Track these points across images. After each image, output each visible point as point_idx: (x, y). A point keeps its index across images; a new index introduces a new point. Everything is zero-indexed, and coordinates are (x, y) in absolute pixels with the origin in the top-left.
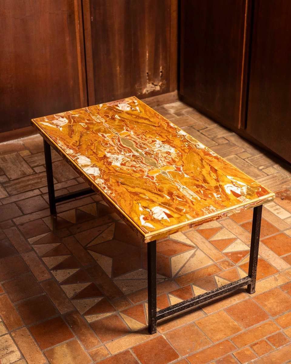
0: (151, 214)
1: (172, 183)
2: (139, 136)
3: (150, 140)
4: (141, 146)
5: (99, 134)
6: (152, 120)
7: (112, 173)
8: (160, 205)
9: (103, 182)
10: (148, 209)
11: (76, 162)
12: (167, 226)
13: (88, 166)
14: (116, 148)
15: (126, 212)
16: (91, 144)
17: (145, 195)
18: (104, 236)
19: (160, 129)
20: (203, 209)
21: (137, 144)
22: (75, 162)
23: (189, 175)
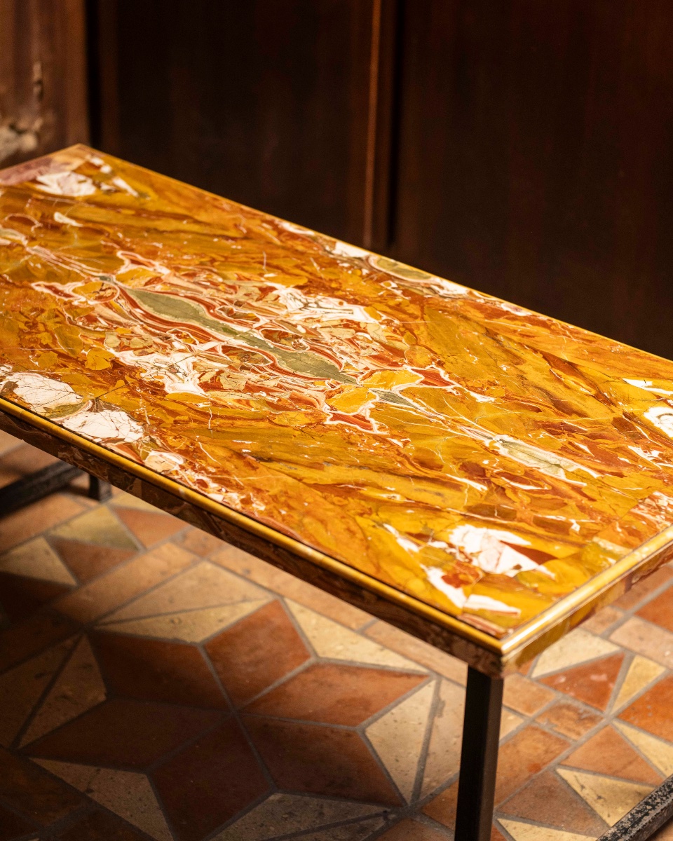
0: (460, 557)
1: (449, 430)
2: (197, 279)
3: (252, 287)
4: (230, 312)
5: (33, 285)
6: (203, 217)
7: (193, 425)
8: (467, 519)
9: (181, 462)
10: (434, 539)
11: (16, 401)
12: (561, 596)
13: (74, 408)
14: (138, 330)
15: (357, 566)
16: (30, 327)
17: (380, 488)
18: (70, 693)
19: (256, 245)
20: (636, 511)
21: (209, 307)
22: (12, 399)
23: (490, 395)
